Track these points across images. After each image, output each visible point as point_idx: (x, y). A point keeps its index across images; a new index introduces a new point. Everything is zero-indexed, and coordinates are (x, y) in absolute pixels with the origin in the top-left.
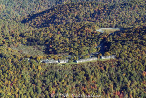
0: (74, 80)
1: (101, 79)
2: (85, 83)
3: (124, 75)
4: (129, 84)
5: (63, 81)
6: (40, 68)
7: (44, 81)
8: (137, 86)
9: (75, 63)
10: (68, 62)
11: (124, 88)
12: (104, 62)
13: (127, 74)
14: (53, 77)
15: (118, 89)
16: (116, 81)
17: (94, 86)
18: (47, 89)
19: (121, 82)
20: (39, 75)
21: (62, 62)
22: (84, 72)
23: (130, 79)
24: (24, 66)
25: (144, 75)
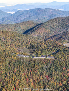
0: (28, 66)
1: (41, 68)
3: (54, 67)
4: (54, 72)
5: (23, 66)
6: (15, 58)
7: (14, 65)
8: (58, 74)
10: (29, 57)
11: (51, 74)
13: (55, 67)
14: (19, 63)
15: (48, 74)
16: (48, 70)
17: (36, 71)
18: (14, 69)
19: (50, 71)
20: (13, 62)
21: (27, 57)
22: (34, 63)
23: (56, 70)
24: (9, 56)
25: (64, 69)
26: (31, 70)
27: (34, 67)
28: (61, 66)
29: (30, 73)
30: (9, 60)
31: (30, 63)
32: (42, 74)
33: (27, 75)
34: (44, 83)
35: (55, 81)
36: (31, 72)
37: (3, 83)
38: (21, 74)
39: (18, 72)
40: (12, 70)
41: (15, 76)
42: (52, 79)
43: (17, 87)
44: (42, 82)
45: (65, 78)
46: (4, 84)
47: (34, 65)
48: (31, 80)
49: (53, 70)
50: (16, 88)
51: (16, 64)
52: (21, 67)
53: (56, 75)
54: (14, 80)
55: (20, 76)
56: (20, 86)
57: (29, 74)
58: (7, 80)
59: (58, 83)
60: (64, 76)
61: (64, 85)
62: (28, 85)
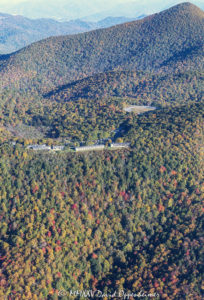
0: (67, 173)
1: (103, 174)
2: (81, 177)
3: (135, 169)
4: (139, 181)
5: (52, 173)
6: (25, 155)
7: (28, 173)
8: (150, 185)
9: (72, 151)
10: (64, 149)
11: (132, 187)
12: (113, 152)
13: (139, 168)
14: (40, 167)
15: (124, 187)
16: (122, 177)
17: (92, 182)
18: (30, 184)
19: (129, 180)
20: (22, 165)
21: (57, 149)
22: (82, 164)
23: (143, 176)
24: (5, 152)
25: (162, 171)
26: (79, 181)
27: (84, 173)
28: (153, 164)
29: (78, 189)
30: (8, 161)
31: (71, 166)
32: (108, 189)
33: (71, 196)
34: (119, 211)
35: (145, 202)
36: (81, 188)
37: (10, 224)
38: (54, 194)
39: (45, 190)
40: (24, 187)
41: (40, 202)
42: (136, 197)
43: (54, 229)
44: (113, 207)
45: (168, 192)
46: (15, 225)
47: (84, 168)
48: (85, 207)
49: (136, 176)
51: (32, 171)
52: (48, 177)
53: (146, 187)
54: (39, 213)
55: (53, 200)
57: (76, 193)
58: (18, 215)
59: (154, 206)
60: (166, 188)
61: (170, 209)
62: (79, 222)
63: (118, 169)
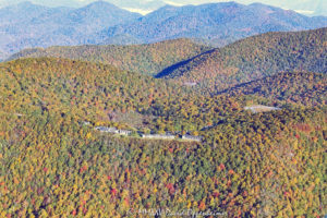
0: (122, 158)
1: (158, 163)
2: (133, 166)
3: (193, 163)
4: (191, 176)
5: (107, 156)
6: (89, 135)
7: (84, 152)
8: (200, 182)
9: (139, 137)
10: (130, 135)
11: (182, 181)
12: (180, 143)
13: (197, 163)
14: (97, 148)
16: (177, 169)
17: (142, 170)
18: (80, 163)
19: (182, 173)
20: (81, 145)
21: (123, 133)
22: (140, 151)
23: (197, 171)
24: (71, 130)
25: (219, 169)
26: (130, 167)
27: (138, 161)
28: (214, 160)
29: (126, 174)
30: (71, 139)
31: (128, 151)
32: (157, 179)
33: (117, 181)
34: (158, 202)
35: (188, 197)
36: (129, 174)
37: (45, 199)
38: (99, 175)
39: (92, 171)
40: (74, 166)
41: (81, 182)
42: (182, 192)
43: (81, 209)
44: (153, 198)
45: (217, 191)
46: (49, 200)
47: (140, 155)
48: (126, 193)
49: (191, 169)
50: (77, 210)
51: (88, 150)
52: (101, 159)
53: (195, 183)
54: (75, 192)
55: (95, 181)
56: (91, 207)
57: (122, 178)
58: (56, 192)
59: (195, 203)
60: (216, 187)
61: (210, 207)
62: (113, 206)
63: (176, 161)
